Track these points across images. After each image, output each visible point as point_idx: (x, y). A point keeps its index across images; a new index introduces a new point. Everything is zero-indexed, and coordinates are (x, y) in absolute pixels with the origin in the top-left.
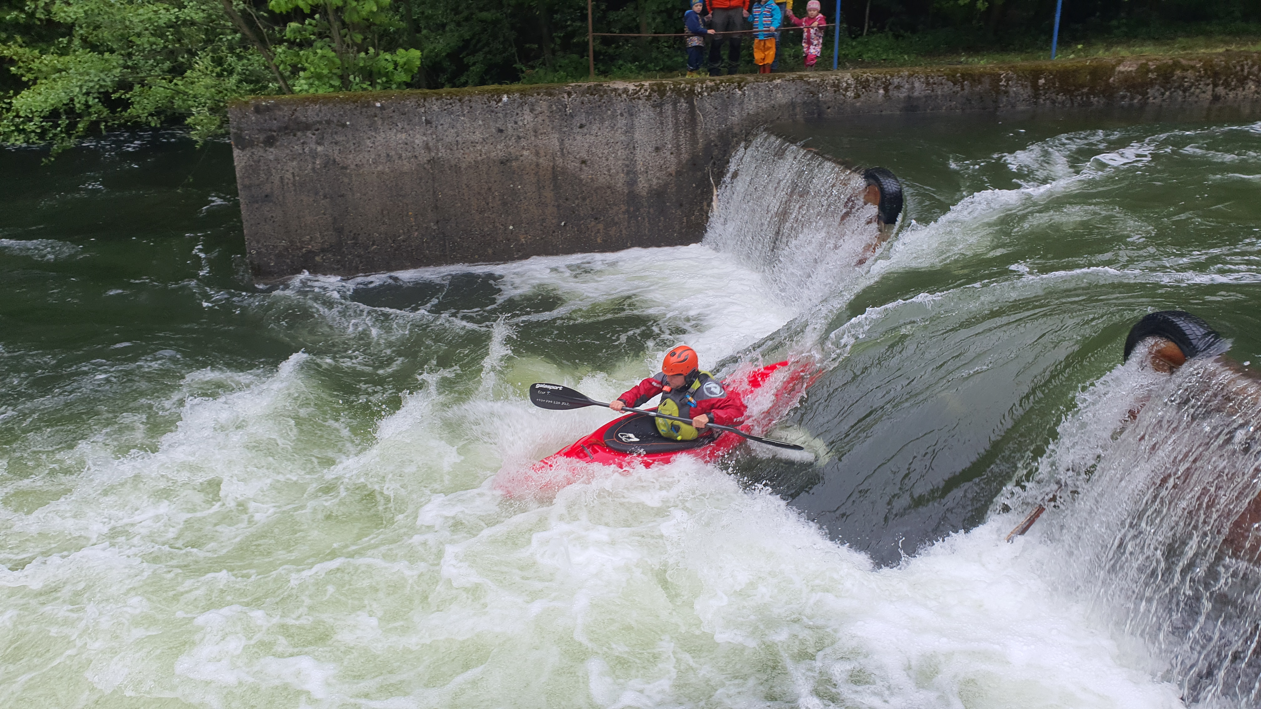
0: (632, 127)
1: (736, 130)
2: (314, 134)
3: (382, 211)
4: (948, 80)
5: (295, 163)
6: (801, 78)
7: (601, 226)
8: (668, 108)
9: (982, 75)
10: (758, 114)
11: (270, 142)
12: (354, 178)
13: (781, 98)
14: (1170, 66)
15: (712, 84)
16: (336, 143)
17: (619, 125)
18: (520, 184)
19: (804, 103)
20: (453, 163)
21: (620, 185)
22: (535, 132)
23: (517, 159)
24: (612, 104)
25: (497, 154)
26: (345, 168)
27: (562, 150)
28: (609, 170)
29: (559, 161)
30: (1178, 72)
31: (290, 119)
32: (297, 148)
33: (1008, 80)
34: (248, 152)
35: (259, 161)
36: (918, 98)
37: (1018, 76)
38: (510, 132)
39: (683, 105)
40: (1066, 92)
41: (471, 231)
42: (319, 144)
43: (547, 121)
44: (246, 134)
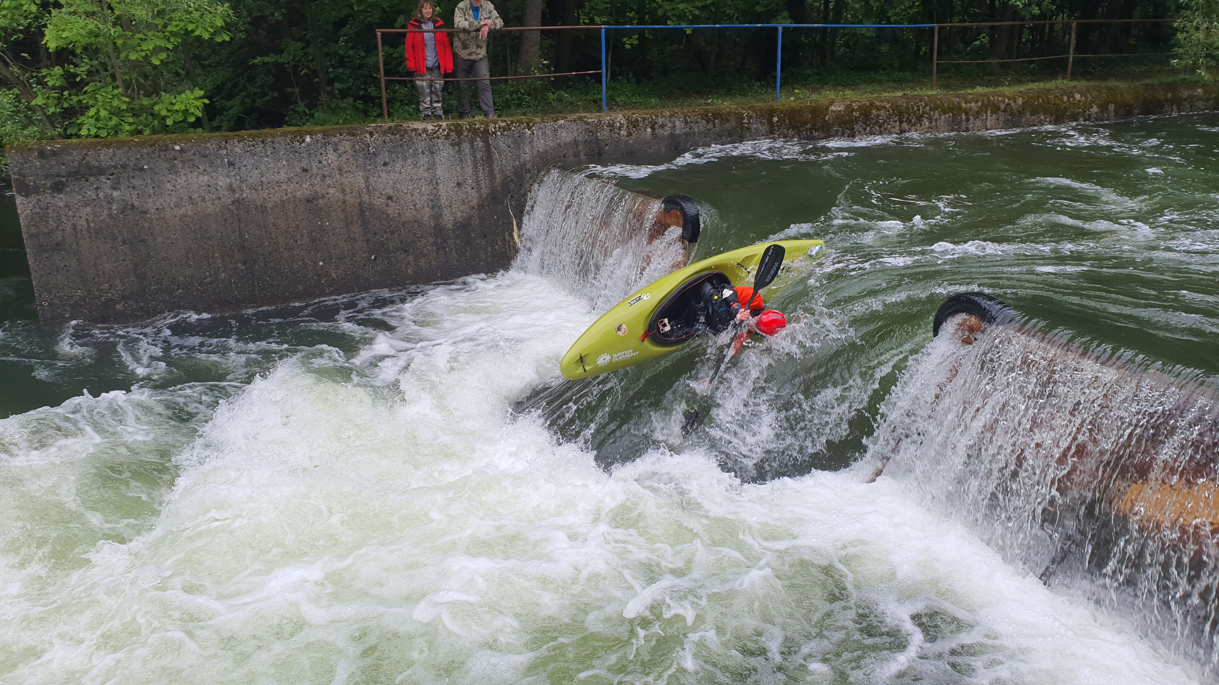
0: (434, 163)
1: (528, 167)
2: (108, 179)
3: (187, 254)
4: (702, 119)
5: (88, 209)
6: (581, 119)
7: (411, 258)
8: (466, 146)
9: (729, 114)
10: (547, 151)
11: (58, 188)
12: (155, 223)
13: (566, 137)
14: (867, 107)
15: (504, 124)
16: (134, 188)
17: (421, 163)
18: (328, 221)
19: (586, 141)
20: (259, 203)
21: (426, 218)
22: (340, 170)
23: (323, 197)
24: (414, 143)
25: (303, 193)
26: (146, 213)
27: (368, 187)
28: (415, 205)
29: (366, 198)
30: (874, 111)
31: (80, 164)
32: (91, 194)
33: (750, 117)
34: (33, 199)
35: (47, 208)
36: (679, 135)
37: (757, 114)
38: (315, 171)
39: (479, 143)
40: (794, 128)
41: (280, 269)
42: (115, 189)
43: (351, 160)
44: (30, 181)
